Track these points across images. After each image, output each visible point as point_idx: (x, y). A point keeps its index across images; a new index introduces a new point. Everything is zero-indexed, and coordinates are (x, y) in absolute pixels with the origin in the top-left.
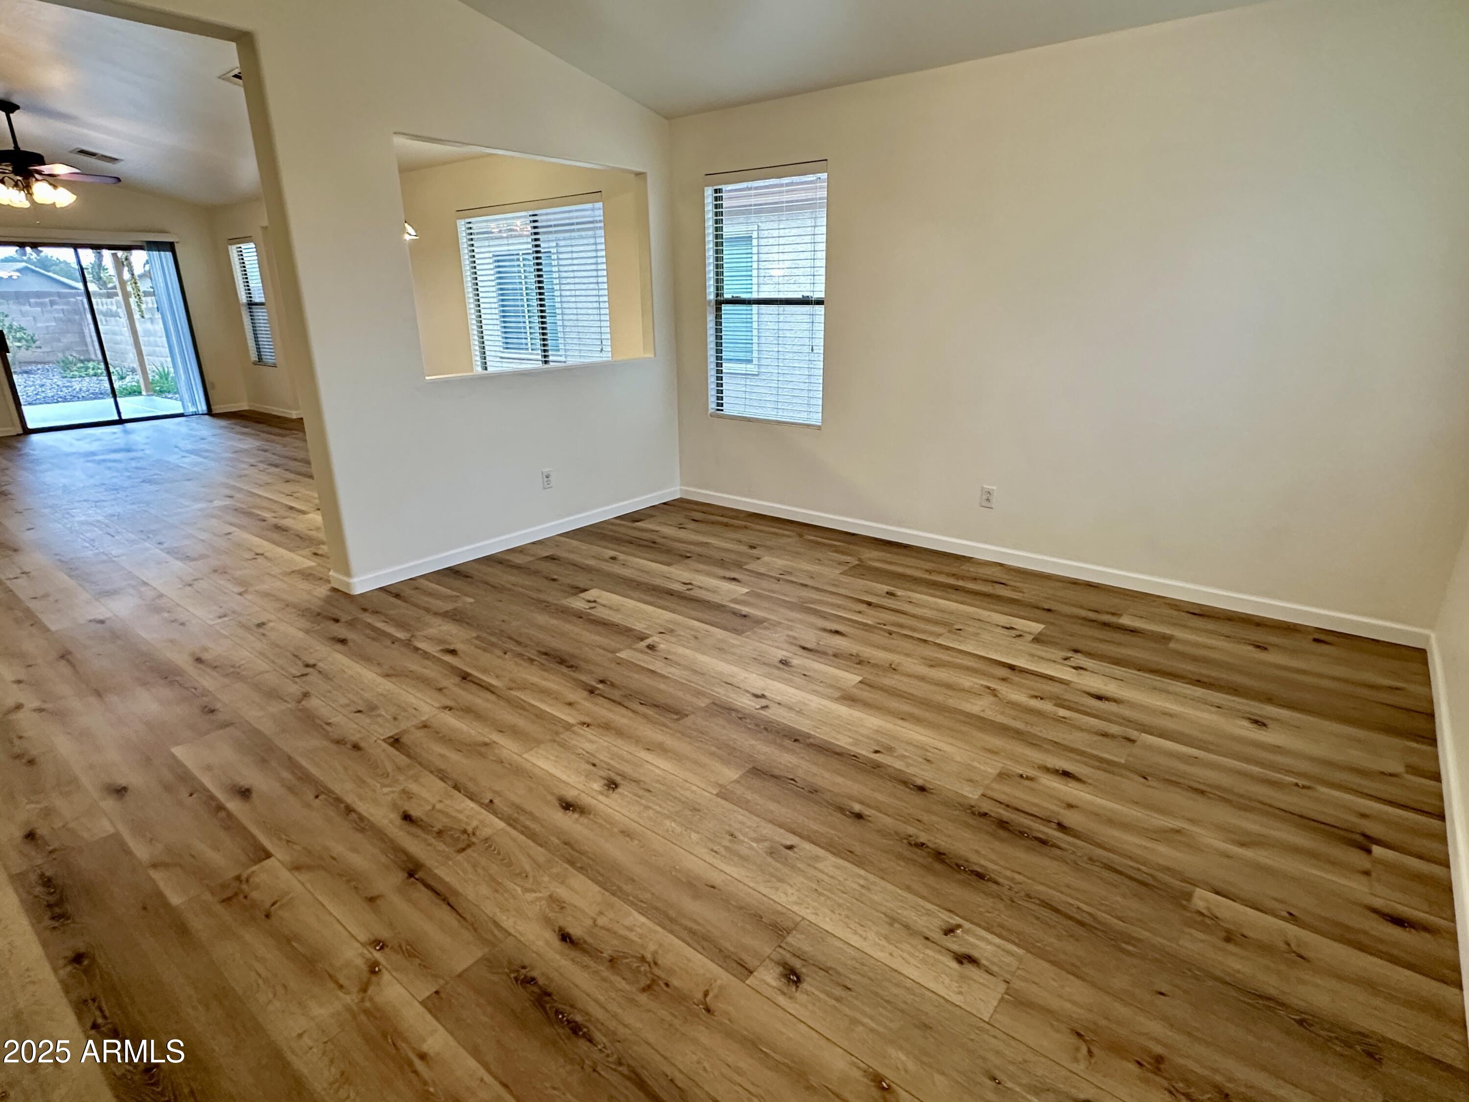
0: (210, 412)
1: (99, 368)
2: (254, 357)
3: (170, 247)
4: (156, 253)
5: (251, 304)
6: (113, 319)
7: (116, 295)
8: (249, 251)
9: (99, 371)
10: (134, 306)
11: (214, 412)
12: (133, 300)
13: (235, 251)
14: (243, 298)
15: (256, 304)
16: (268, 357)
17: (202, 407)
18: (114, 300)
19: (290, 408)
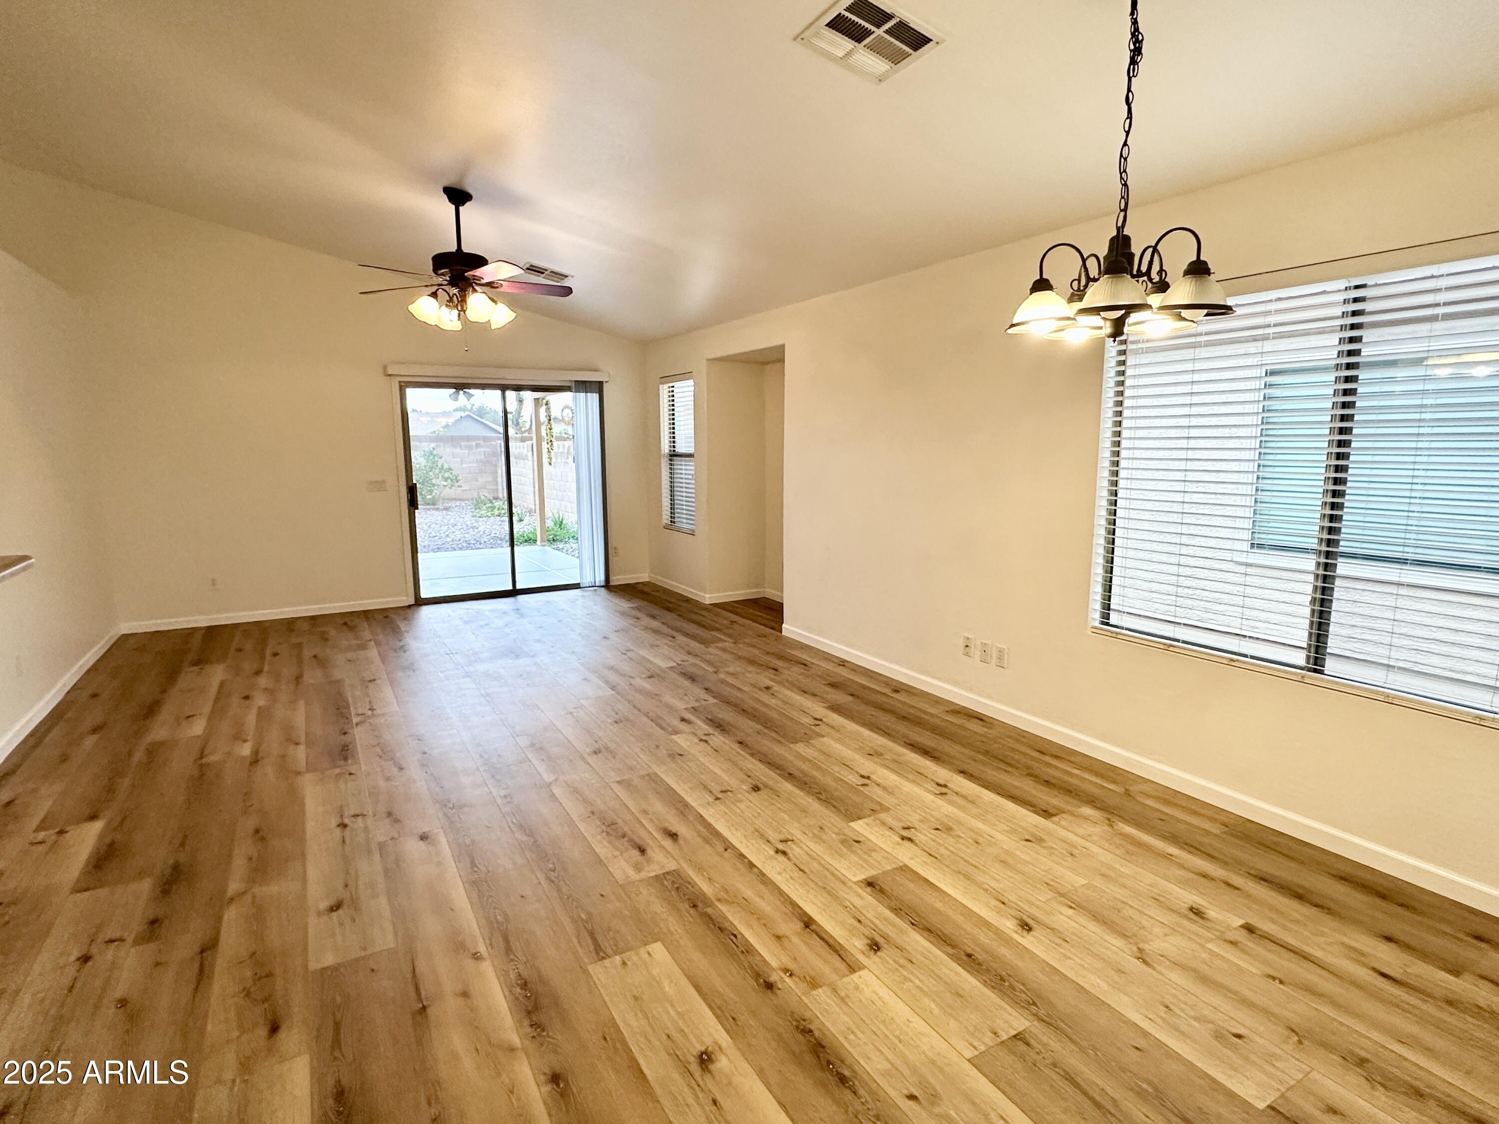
0: (607, 585)
1: (503, 509)
2: (666, 518)
3: (598, 387)
4: (582, 395)
5: (674, 455)
6: (522, 461)
7: (531, 439)
8: (685, 390)
9: (503, 512)
10: (545, 451)
11: (611, 584)
12: (545, 446)
13: (666, 392)
14: (665, 448)
15: (681, 455)
16: (683, 522)
17: (600, 578)
18: (525, 444)
19: (703, 590)
